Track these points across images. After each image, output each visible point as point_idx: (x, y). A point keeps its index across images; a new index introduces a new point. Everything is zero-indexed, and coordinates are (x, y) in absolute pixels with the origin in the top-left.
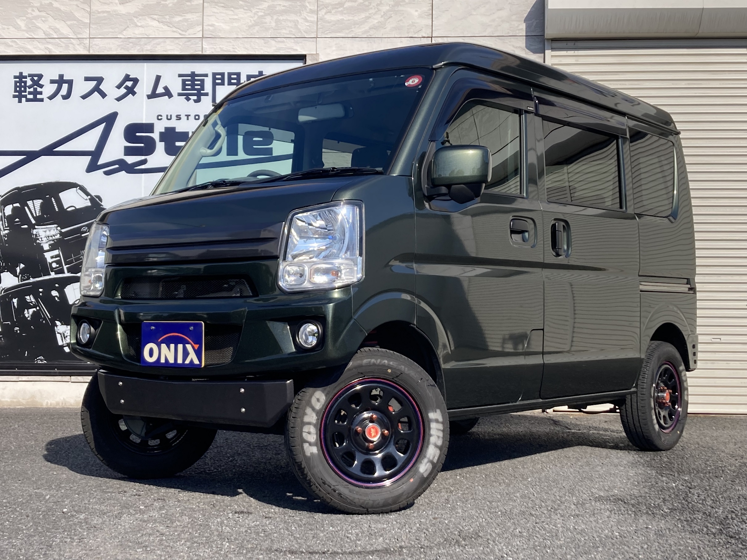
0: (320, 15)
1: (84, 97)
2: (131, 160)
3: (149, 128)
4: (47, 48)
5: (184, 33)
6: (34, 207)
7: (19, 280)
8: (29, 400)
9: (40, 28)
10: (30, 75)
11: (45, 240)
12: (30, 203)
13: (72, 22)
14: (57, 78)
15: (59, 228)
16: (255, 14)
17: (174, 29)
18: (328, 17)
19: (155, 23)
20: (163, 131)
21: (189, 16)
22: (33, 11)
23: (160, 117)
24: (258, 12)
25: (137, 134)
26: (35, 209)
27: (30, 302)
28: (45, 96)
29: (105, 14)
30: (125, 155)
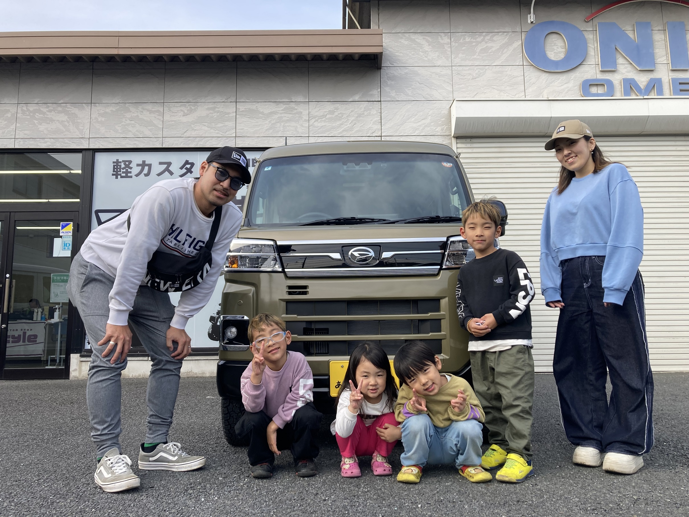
0: (311, 123)
1: (159, 175)
4: (135, 144)
5: (223, 134)
9: (130, 131)
10: (123, 161)
13: (151, 127)
14: (141, 163)
16: (270, 122)
17: (218, 132)
18: (316, 124)
19: (206, 128)
21: (227, 123)
22: (126, 120)
24: (271, 121)
28: (133, 174)
29: (173, 122)
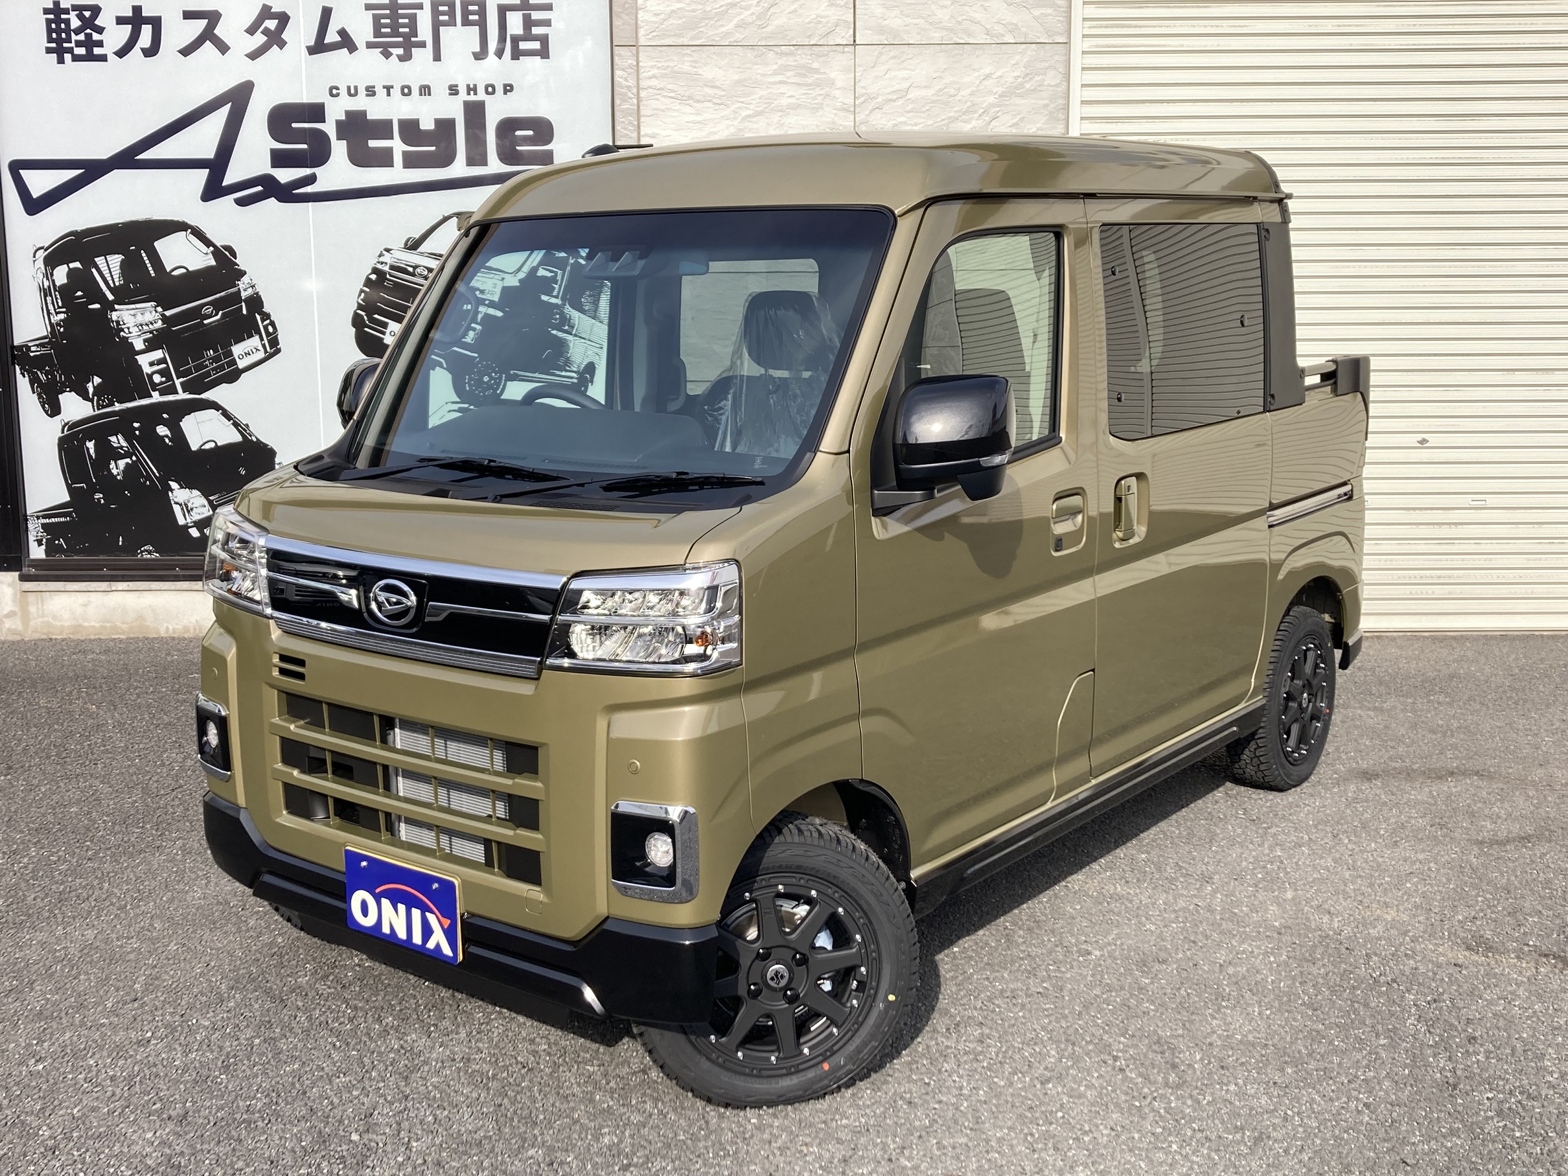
1: (186, 52)
2: (285, 175)
3: (316, 112)
6: (109, 269)
7: (93, 407)
8: (134, 624)
10: (75, 8)
11: (134, 330)
12: (100, 261)
14: (130, 14)
15: (159, 309)
20: (344, 118)
23: (335, 92)
25: (294, 125)
26: (110, 272)
27: (118, 448)
28: (109, 49)
30: (273, 166)
